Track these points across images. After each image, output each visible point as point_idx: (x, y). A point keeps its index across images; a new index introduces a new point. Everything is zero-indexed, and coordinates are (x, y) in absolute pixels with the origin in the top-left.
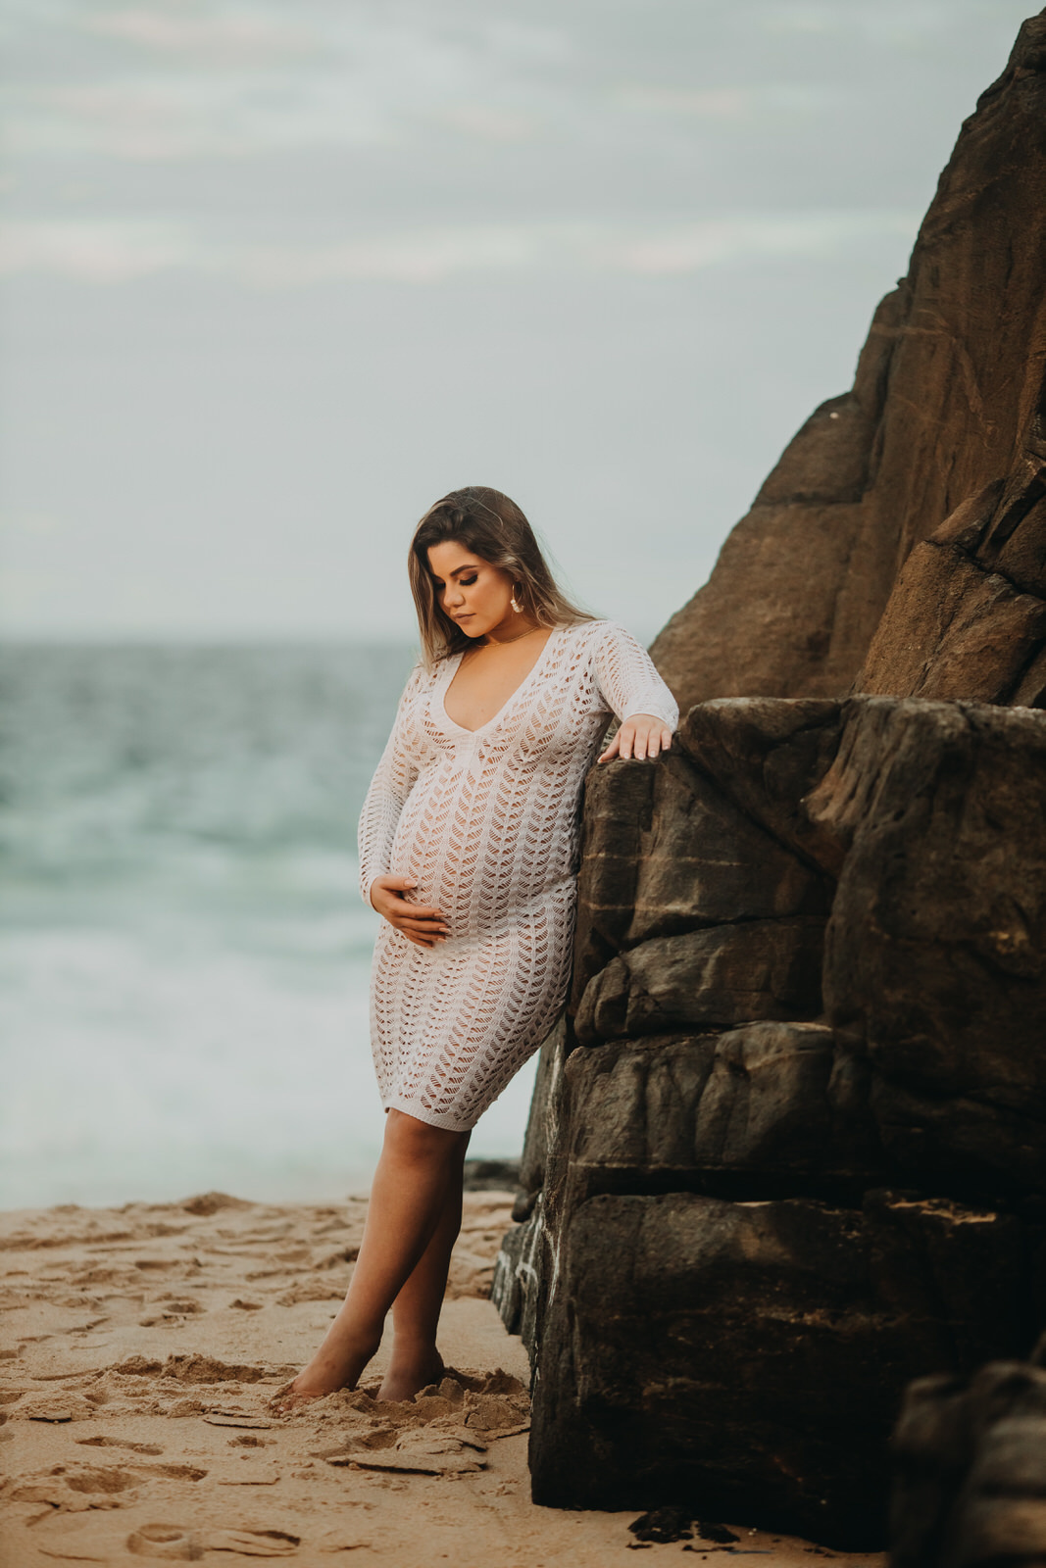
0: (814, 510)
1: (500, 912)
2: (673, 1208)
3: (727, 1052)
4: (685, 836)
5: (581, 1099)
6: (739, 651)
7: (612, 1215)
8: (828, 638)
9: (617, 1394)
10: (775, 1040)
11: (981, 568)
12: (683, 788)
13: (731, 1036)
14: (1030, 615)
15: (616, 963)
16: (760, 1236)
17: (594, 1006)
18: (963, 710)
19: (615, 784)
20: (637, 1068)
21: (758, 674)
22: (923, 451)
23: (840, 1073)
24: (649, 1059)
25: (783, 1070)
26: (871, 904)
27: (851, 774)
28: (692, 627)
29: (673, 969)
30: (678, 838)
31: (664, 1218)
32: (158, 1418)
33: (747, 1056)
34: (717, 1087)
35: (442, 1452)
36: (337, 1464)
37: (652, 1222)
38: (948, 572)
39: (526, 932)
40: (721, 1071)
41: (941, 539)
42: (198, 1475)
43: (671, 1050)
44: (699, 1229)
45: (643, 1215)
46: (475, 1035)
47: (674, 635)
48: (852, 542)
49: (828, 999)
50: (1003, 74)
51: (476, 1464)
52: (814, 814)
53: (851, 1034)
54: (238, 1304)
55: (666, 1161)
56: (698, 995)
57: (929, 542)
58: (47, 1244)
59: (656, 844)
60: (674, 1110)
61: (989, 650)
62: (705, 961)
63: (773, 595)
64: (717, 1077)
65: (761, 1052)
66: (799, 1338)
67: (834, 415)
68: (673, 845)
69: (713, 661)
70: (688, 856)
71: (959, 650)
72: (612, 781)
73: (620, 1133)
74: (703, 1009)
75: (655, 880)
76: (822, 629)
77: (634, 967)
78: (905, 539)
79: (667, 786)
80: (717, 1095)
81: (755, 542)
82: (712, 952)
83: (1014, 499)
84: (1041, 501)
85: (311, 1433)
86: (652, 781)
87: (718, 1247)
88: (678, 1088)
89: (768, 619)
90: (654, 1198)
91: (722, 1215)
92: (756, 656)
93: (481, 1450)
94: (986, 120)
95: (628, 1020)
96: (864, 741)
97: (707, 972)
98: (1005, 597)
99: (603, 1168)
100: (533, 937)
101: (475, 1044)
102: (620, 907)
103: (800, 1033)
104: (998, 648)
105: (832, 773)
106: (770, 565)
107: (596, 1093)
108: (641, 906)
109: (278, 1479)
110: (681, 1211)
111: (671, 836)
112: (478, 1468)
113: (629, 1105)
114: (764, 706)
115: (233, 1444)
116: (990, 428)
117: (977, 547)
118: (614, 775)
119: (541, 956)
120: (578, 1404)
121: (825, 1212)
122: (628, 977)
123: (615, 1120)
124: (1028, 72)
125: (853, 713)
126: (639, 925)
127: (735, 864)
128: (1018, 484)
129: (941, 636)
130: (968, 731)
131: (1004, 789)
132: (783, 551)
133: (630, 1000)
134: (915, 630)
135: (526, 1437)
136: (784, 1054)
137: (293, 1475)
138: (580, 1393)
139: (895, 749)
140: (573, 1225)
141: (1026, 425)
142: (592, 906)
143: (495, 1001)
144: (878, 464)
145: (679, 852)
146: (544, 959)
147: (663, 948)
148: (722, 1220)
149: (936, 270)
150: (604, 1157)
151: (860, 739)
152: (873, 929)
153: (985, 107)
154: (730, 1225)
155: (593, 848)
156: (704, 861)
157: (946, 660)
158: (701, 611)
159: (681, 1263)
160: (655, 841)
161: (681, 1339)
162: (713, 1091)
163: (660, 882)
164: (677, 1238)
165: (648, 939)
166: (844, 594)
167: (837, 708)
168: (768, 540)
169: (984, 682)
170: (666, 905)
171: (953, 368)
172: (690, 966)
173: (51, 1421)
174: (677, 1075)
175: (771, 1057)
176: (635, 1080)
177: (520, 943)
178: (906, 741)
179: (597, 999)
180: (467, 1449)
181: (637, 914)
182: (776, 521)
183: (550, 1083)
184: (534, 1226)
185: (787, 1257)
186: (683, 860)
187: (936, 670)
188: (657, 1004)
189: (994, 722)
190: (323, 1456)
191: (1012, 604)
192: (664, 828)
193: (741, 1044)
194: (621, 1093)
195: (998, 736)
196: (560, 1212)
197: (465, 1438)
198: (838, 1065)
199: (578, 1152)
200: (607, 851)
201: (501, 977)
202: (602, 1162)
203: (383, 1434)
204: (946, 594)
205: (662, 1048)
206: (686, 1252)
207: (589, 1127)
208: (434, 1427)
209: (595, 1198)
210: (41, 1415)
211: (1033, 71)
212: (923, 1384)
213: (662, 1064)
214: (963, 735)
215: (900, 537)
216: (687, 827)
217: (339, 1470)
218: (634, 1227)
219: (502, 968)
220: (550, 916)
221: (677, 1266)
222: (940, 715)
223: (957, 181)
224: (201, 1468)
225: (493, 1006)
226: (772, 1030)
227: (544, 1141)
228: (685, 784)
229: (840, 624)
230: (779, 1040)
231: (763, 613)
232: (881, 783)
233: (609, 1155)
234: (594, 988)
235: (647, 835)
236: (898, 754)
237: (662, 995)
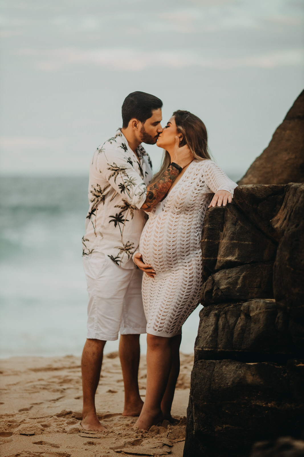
0: (303, 121)
1: (175, 262)
2: (224, 365)
3: (244, 309)
4: (234, 233)
6: (277, 170)
7: (204, 367)
9: (206, 430)
10: (259, 305)
12: (234, 216)
13: (246, 304)
15: (210, 278)
16: (253, 375)
17: (203, 293)
19: (211, 215)
20: (216, 315)
23: (278, 318)
24: (220, 312)
25: (261, 316)
26: (287, 258)
27: (286, 210)
28: (262, 162)
29: (228, 280)
30: (231, 234)
31: (221, 369)
32: (64, 434)
33: (250, 311)
34: (241, 322)
35: (155, 448)
36: (117, 452)
37: (217, 370)
39: (186, 268)
40: (243, 316)
43: (227, 309)
44: (232, 373)
45: (215, 367)
46: (169, 303)
47: (256, 164)
49: (275, 292)
51: (167, 452)
52: (274, 226)
53: (282, 304)
54: (110, 391)
55: (223, 348)
56: (236, 289)
59: (224, 236)
60: (226, 330)
62: (239, 277)
63: (288, 150)
64: (241, 318)
65: (255, 309)
66: (267, 412)
68: (229, 236)
69: (268, 173)
70: (235, 240)
72: (210, 214)
73: (209, 338)
74: (238, 294)
75: (223, 249)
77: (216, 279)
79: (228, 216)
80: (240, 325)
81: (283, 132)
82: (241, 274)
85: (114, 440)
86: (224, 214)
87: (238, 379)
88: (228, 322)
89: (287, 158)
90: (219, 361)
91: (240, 368)
92: (282, 171)
93: (170, 447)
95: (213, 298)
96: (290, 199)
97: (240, 281)
99: (203, 350)
100: (188, 269)
101: (169, 306)
102: (212, 258)
103: (267, 303)
105: (280, 211)
106: (288, 140)
107: (203, 324)
108: (218, 258)
110: (227, 366)
111: (229, 233)
112: (167, 453)
113: (212, 328)
115: (85, 444)
118: (211, 212)
119: (191, 276)
120: (194, 433)
121: (276, 367)
122: (214, 283)
123: (208, 333)
125: (288, 190)
126: (218, 264)
127: (250, 243)
132: (293, 135)
133: (213, 291)
136: (261, 311)
138: (194, 430)
139: (297, 202)
143: (175, 292)
145: (231, 239)
146: (192, 277)
147: (225, 273)
148: (240, 370)
150: (203, 346)
151: (288, 198)
152: (287, 266)
154: (243, 371)
156: (240, 242)
158: (265, 157)
159: (226, 384)
160: (224, 235)
161: (227, 411)
162: (239, 323)
163: (225, 249)
164: (225, 376)
165: (221, 270)
167: (283, 188)
168: (288, 132)
170: (227, 258)
172: (234, 279)
173: (27, 435)
174: (228, 318)
175: (257, 312)
176: (215, 319)
177: (184, 272)
178: (301, 199)
179: (204, 291)
180: (165, 446)
181: (218, 261)
182: (291, 125)
185: (262, 383)
186: (233, 242)
188: (222, 292)
190: (114, 449)
192: (227, 230)
193: (249, 307)
194: (210, 324)
197: (164, 443)
198: (279, 315)
200: (208, 239)
201: (177, 284)
202: (202, 348)
203: (138, 441)
205: (224, 308)
206: (228, 381)
207: (200, 336)
208: (156, 438)
209: (199, 361)
210: (24, 433)
213: (223, 314)
216: (235, 230)
217: (118, 454)
218: (211, 371)
219: (178, 280)
220: (194, 262)
221: (225, 386)
224: (69, 454)
225: (174, 293)
226: (258, 302)
228: (235, 215)
230: (260, 305)
231: (285, 156)
232: (293, 214)
233: (205, 346)
235: (221, 233)
236: (298, 204)
237: (223, 289)
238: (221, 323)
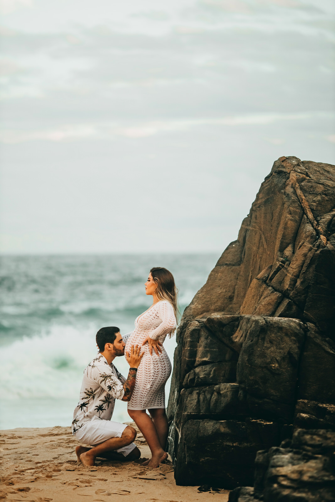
0: (230, 267)
2: (206, 422)
3: (216, 390)
4: (206, 344)
5: (185, 400)
6: (214, 299)
7: (193, 424)
8: (233, 296)
9: (195, 461)
11: (267, 285)
13: (217, 386)
14: (278, 296)
15: (192, 371)
16: (224, 428)
17: (188, 380)
18: (264, 319)
20: (197, 393)
21: (218, 304)
22: (254, 256)
23: (240, 394)
24: (200, 391)
25: (228, 393)
26: (246, 359)
27: (241, 332)
28: (203, 294)
29: (205, 372)
31: (204, 424)
33: (221, 390)
34: (215, 397)
35: (156, 475)
37: (202, 425)
38: (260, 286)
40: (215, 393)
41: (258, 278)
42: (106, 480)
43: (204, 389)
44: (212, 426)
45: (200, 424)
47: (199, 296)
48: (238, 274)
49: (238, 379)
50: (270, 173)
52: (234, 340)
53: (243, 386)
55: (204, 413)
56: (210, 378)
57: (256, 279)
58: (57, 435)
59: (200, 346)
60: (205, 402)
61: (269, 304)
62: (211, 371)
63: (221, 287)
64: (214, 395)
65: (224, 389)
66: (233, 449)
67: (234, 246)
68: (204, 346)
69: (208, 301)
71: (263, 303)
72: (191, 332)
73: (194, 407)
74: (211, 381)
75: (200, 353)
76: (232, 294)
77: (196, 372)
78: (250, 275)
79: (202, 333)
80: (215, 399)
81: (216, 274)
82: (213, 369)
83: (274, 270)
84: (280, 271)
85: (127, 472)
86: (199, 332)
87: (216, 430)
88: (206, 397)
89: (220, 292)
90: (202, 420)
91: (216, 423)
92: (218, 300)
93: (164, 475)
94: (267, 183)
95: (195, 383)
96: (244, 325)
97: (212, 373)
98: (273, 292)
99: (191, 414)
102: (193, 359)
103: (232, 385)
104: (271, 303)
105: (237, 331)
106: (220, 280)
107: (189, 398)
108: (197, 359)
109: (123, 481)
110: (208, 423)
111: (203, 344)
112: (164, 479)
113: (196, 401)
114: (223, 317)
115: (111, 475)
116: (269, 253)
117: (266, 280)
118: (191, 331)
120: (186, 463)
121: (237, 422)
122: (195, 374)
123: (193, 404)
124: (276, 174)
125: (242, 319)
126: (197, 363)
127: (217, 350)
128: (275, 267)
129: (259, 300)
130: (266, 324)
131: (273, 335)
132: (223, 276)
133: (195, 379)
134: (253, 298)
135: (174, 472)
136: (229, 390)
137: (126, 480)
138: (187, 461)
139: (251, 327)
140: (185, 426)
141: (276, 253)
142: (187, 359)
144: (244, 257)
145: (205, 347)
147: (202, 368)
148: (216, 424)
149: (256, 216)
151: (243, 324)
152: (247, 364)
153: (266, 180)
154: (218, 425)
155: (187, 346)
156: (211, 349)
157: (261, 305)
158: (205, 290)
159: (208, 433)
161: (208, 449)
162: (214, 398)
164: (207, 428)
165: (199, 366)
166: (237, 286)
167: (238, 317)
168: (219, 274)
169: (268, 311)
170: (203, 359)
171: (260, 238)
172: (208, 372)
173: (71, 471)
174: (206, 395)
175: (226, 390)
176: (197, 396)
178: (253, 326)
179: (188, 378)
180: (161, 475)
181: (197, 361)
182: (221, 270)
183: (175, 396)
184: (171, 428)
185: (230, 432)
186: (206, 349)
187: (258, 307)
188: (201, 379)
189: (271, 321)
190: (131, 477)
191: (274, 294)
192: (202, 342)
193: (219, 388)
194: (194, 398)
195: (272, 324)
196: (180, 424)
197: (160, 473)
198: (240, 392)
199: (185, 411)
200: (190, 347)
202: (190, 413)
203: (142, 472)
204: (260, 291)
205: (202, 389)
206: (209, 431)
207: (187, 406)
208: (153, 471)
209: (189, 421)
210: (69, 469)
211: (277, 174)
212: (260, 451)
213: (203, 392)
214: (265, 324)
215: (249, 274)
216: (207, 342)
217: (135, 479)
218: (198, 426)
221: (207, 434)
222: (260, 320)
223: (261, 196)
224: (106, 479)
226: (226, 385)
227: (173, 409)
228: (206, 333)
229: (236, 293)
230: (227, 387)
231: (219, 291)
232: (248, 334)
233: (192, 411)
234: (187, 376)
235: (198, 344)
236: (251, 328)
237: (202, 378)
238: (201, 397)
